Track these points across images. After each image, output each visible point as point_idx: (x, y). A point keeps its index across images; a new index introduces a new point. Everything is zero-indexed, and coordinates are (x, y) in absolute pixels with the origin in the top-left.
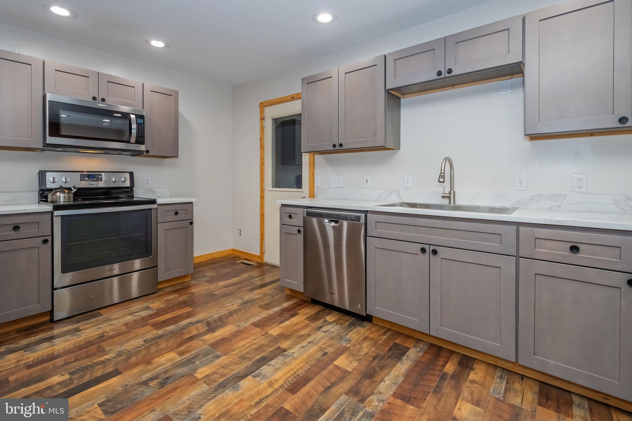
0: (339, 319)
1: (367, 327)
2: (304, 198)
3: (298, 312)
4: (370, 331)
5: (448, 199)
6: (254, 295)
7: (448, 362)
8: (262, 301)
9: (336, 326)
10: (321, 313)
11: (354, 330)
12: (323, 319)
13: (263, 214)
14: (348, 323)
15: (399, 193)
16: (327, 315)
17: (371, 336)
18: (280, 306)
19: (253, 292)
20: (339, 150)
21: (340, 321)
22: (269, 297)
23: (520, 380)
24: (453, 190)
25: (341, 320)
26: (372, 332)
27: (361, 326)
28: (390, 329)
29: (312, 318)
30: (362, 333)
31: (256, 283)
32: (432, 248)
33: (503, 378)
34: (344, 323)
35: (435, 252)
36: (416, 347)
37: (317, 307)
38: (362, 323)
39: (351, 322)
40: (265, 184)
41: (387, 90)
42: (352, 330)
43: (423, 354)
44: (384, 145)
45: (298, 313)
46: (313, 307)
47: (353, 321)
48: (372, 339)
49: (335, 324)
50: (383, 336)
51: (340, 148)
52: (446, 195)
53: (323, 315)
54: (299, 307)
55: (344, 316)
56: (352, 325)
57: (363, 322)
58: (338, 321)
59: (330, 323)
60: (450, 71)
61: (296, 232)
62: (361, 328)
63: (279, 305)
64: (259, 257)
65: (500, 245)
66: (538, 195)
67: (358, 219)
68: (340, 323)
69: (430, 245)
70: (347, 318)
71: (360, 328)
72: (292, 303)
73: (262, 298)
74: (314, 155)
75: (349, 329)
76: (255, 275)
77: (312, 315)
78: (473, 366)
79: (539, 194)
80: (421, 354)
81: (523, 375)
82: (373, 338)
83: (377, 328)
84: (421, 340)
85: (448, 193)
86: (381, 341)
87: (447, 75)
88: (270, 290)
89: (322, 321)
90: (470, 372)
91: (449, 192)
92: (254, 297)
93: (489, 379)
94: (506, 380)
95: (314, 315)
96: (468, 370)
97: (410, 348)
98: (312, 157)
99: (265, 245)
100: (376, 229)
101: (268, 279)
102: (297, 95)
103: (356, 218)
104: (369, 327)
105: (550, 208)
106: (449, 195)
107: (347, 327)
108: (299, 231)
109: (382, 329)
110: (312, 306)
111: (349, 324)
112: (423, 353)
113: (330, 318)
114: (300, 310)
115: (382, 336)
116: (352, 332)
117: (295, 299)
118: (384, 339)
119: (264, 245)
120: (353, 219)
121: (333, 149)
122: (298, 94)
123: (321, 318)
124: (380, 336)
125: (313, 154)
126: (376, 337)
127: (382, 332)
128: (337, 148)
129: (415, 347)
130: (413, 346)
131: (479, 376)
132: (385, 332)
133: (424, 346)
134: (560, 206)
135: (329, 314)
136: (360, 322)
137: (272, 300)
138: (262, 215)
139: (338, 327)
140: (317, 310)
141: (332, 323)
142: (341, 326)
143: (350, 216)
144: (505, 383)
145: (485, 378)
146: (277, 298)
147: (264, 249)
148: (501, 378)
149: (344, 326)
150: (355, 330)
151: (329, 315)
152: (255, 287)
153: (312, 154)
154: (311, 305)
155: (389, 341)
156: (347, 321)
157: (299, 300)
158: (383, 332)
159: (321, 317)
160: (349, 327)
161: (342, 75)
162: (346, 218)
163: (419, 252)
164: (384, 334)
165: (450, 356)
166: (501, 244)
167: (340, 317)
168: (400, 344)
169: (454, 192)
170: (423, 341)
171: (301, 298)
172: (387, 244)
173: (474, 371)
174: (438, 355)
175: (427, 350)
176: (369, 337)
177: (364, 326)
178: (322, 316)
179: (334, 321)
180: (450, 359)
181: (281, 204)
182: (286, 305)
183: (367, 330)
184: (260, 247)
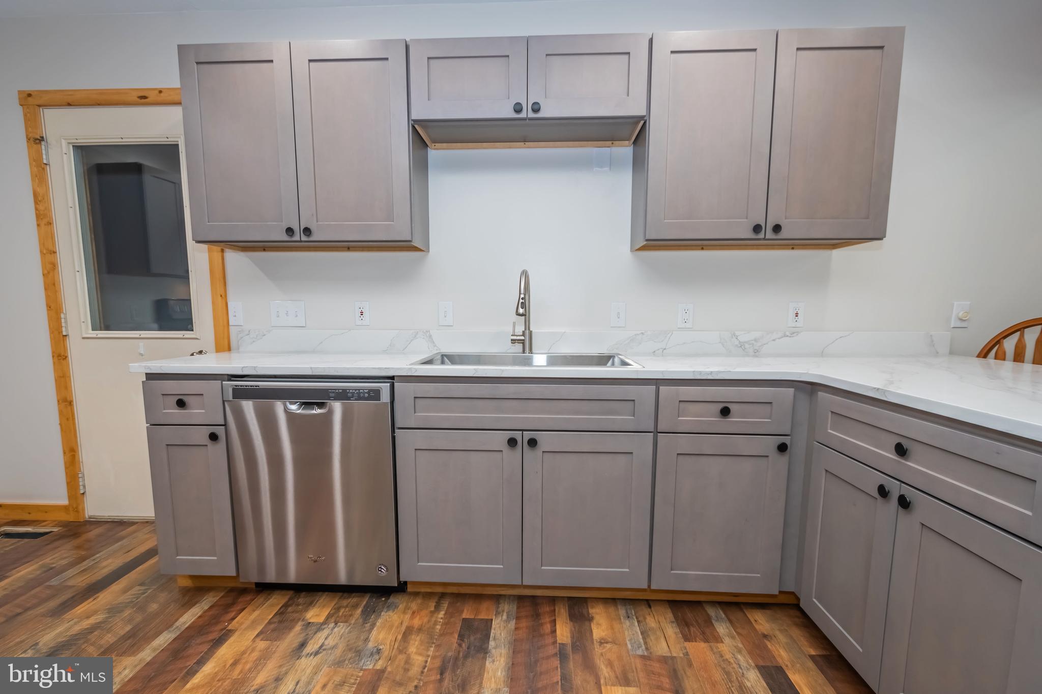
0: (338, 609)
1: (401, 606)
2: (201, 352)
3: (229, 628)
4: (410, 612)
5: (521, 344)
6: (76, 620)
7: (554, 621)
8: (109, 631)
9: (336, 630)
10: (290, 609)
11: (378, 624)
12: (300, 623)
13: (68, 399)
14: (359, 611)
15: (430, 336)
16: (306, 610)
17: (417, 622)
18: (171, 629)
19: (68, 616)
20: (301, 241)
21: (341, 614)
22: (127, 613)
23: (649, 610)
24: (529, 329)
25: (342, 610)
26: (414, 613)
27: (388, 607)
28: (442, 593)
29: (273, 630)
30: (396, 624)
31: (70, 583)
32: (528, 435)
33: (630, 615)
34: (351, 615)
35: (533, 443)
36: (499, 613)
37: (274, 597)
38: (389, 601)
39: (364, 607)
40: (66, 322)
41: (412, 120)
42: (373, 625)
43: (516, 624)
44: (409, 239)
45: (230, 631)
46: (267, 600)
47: (367, 602)
48: (420, 630)
49: (332, 625)
50: (439, 613)
51: (304, 238)
52: (518, 338)
53: (297, 612)
54: (227, 613)
55: (344, 598)
56: (369, 612)
57: (389, 598)
58: (336, 615)
59: (320, 627)
60: (536, 108)
61: (206, 440)
62: (390, 613)
63: (168, 626)
64: (65, 508)
65: (633, 418)
66: (640, 334)
67: (375, 395)
68: (342, 616)
69: (523, 430)
70: (353, 600)
71: (387, 613)
72: (206, 608)
73: (104, 622)
74: (222, 251)
75: (366, 625)
76: (64, 562)
77: (270, 623)
78: (588, 613)
79: (642, 333)
80: (512, 624)
81: (647, 600)
82: (422, 625)
83: (419, 601)
84: (500, 595)
85: (522, 334)
86: (438, 627)
87: (531, 115)
88: (125, 591)
89: (298, 627)
90: (590, 624)
91: (524, 332)
92: (77, 629)
93: (617, 626)
94: (635, 617)
95: (275, 620)
96: (587, 623)
97: (492, 620)
98: (217, 255)
99: (83, 477)
100: (415, 413)
101: (109, 562)
102: (157, 92)
103: (368, 393)
104: (405, 604)
105: (654, 352)
106: (522, 338)
107: (361, 621)
108: (213, 437)
109: (430, 599)
110: (262, 599)
111: (362, 611)
112: (514, 620)
113: (316, 613)
114: (233, 619)
115: (436, 615)
116: (375, 629)
117: (211, 594)
118: (442, 621)
119: (80, 475)
120: (362, 395)
121: (285, 237)
122: (160, 92)
123: (294, 622)
124: (432, 616)
125: (219, 249)
126: (426, 620)
127: (432, 605)
128: (297, 238)
129: (497, 614)
130: (495, 613)
131: (603, 627)
132: (437, 603)
133: (509, 606)
134: (665, 349)
135: (310, 604)
136: (383, 599)
137: (139, 618)
138: (66, 403)
139: (341, 629)
140: (278, 604)
141: (326, 624)
142: (348, 624)
143: (356, 390)
144: (636, 624)
145: (612, 628)
146: (154, 607)
147: (81, 487)
148: (628, 617)
149: (353, 622)
150: (380, 621)
151: (311, 608)
152: (73, 597)
153: (216, 248)
154: (259, 596)
155: (452, 620)
156: (355, 607)
157: (222, 594)
158: (434, 604)
159: (293, 620)
160: (365, 620)
161: (300, 65)
162: (342, 395)
163: (504, 446)
164: (437, 608)
165: (552, 608)
166: (634, 416)
167: (337, 603)
168: (473, 617)
169: (531, 333)
170: (505, 596)
171: (226, 588)
172: (439, 439)
173: (595, 621)
174: (537, 616)
175: (517, 612)
176: (413, 628)
177: (395, 607)
178: (295, 615)
179: (329, 617)
180: (556, 614)
181: (146, 374)
182: (188, 618)
183: (404, 612)
184: (68, 483)
